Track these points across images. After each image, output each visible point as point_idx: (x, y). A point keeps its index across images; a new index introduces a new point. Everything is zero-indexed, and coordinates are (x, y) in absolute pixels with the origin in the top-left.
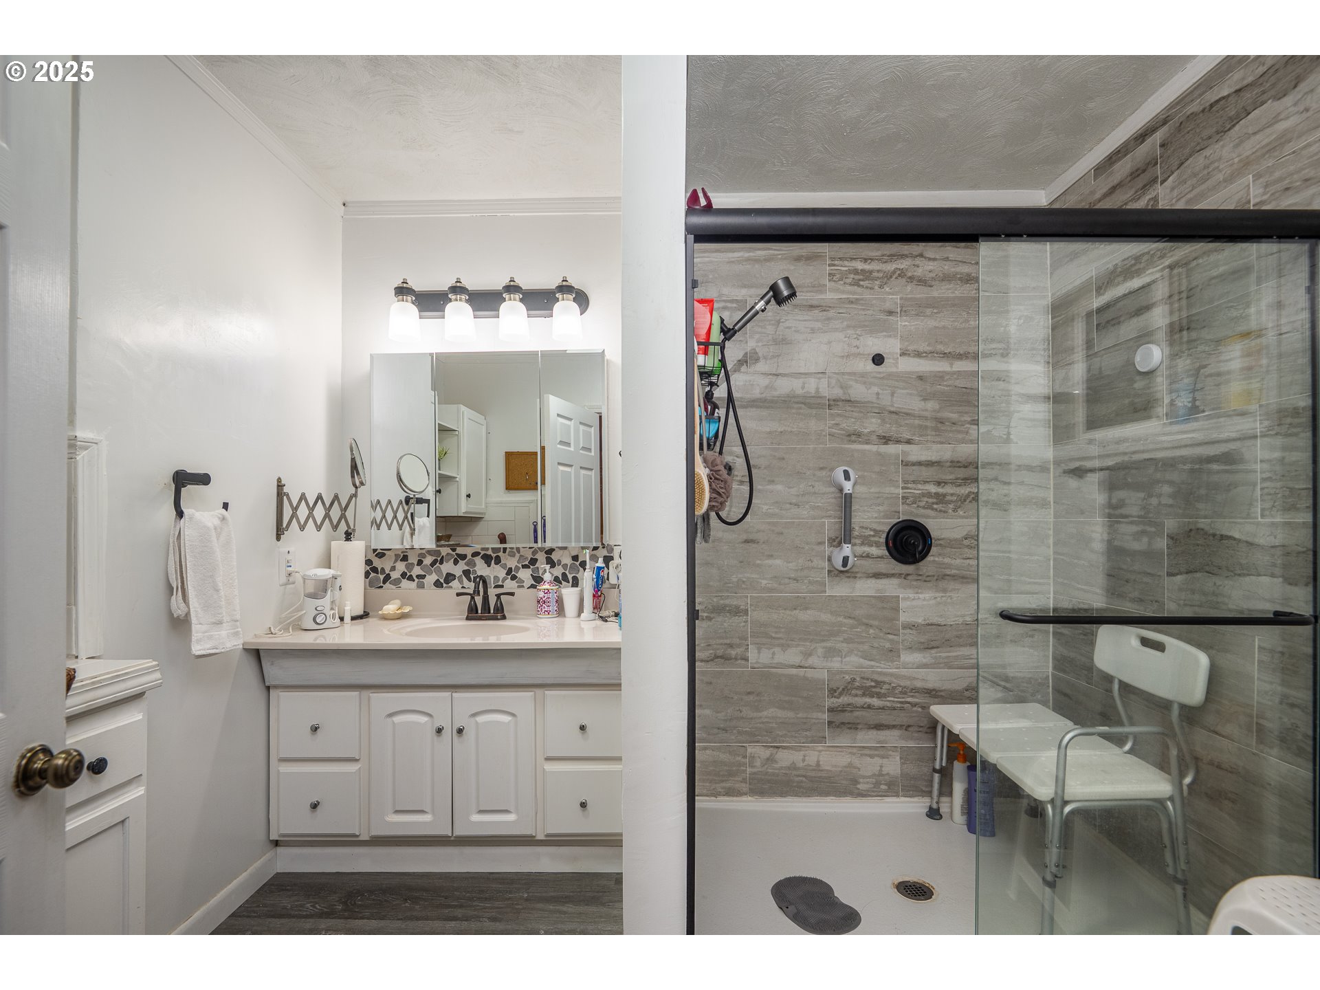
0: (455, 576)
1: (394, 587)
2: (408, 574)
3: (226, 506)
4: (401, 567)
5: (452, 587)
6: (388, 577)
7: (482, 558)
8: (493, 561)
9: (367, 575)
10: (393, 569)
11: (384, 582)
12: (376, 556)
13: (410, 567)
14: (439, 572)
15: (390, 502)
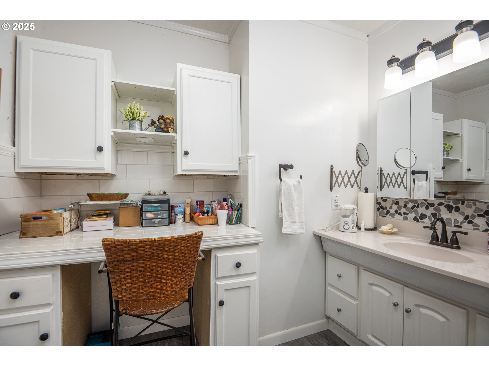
0: (426, 216)
1: (391, 217)
2: (399, 212)
3: (301, 177)
4: (395, 207)
5: (424, 222)
6: (388, 212)
7: (446, 206)
8: (454, 210)
9: (378, 209)
10: (391, 208)
11: (387, 214)
12: (383, 200)
13: (400, 208)
14: (416, 212)
15: (394, 174)
